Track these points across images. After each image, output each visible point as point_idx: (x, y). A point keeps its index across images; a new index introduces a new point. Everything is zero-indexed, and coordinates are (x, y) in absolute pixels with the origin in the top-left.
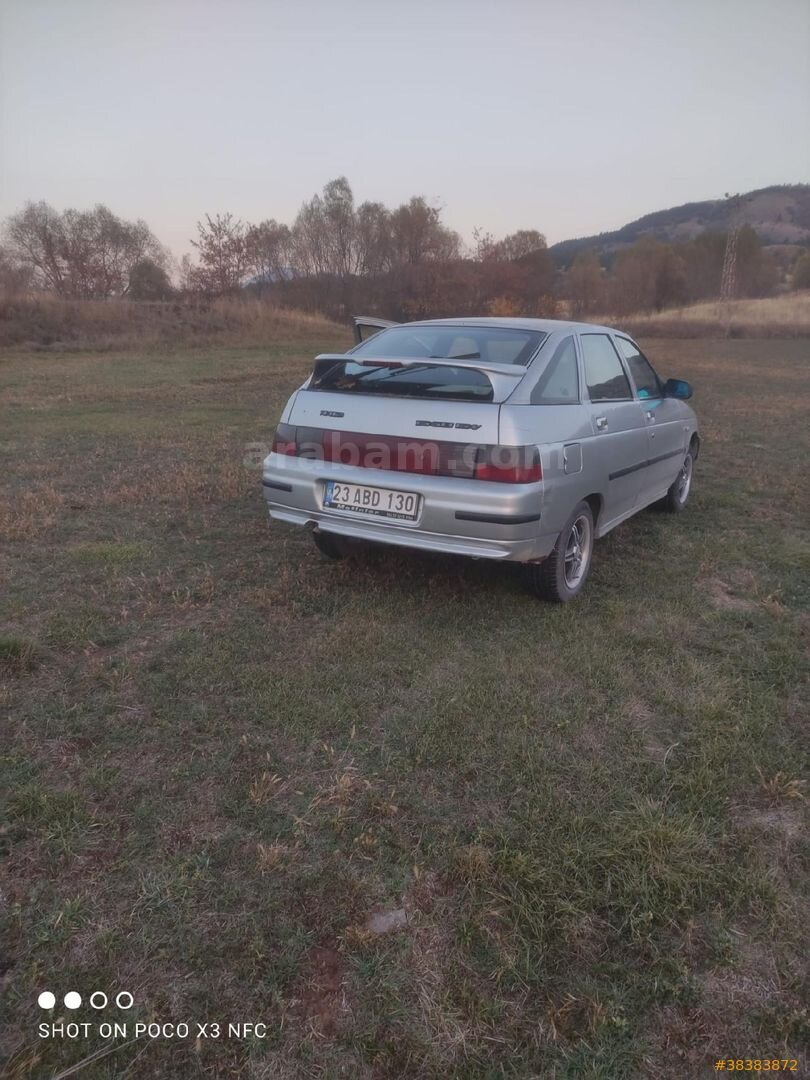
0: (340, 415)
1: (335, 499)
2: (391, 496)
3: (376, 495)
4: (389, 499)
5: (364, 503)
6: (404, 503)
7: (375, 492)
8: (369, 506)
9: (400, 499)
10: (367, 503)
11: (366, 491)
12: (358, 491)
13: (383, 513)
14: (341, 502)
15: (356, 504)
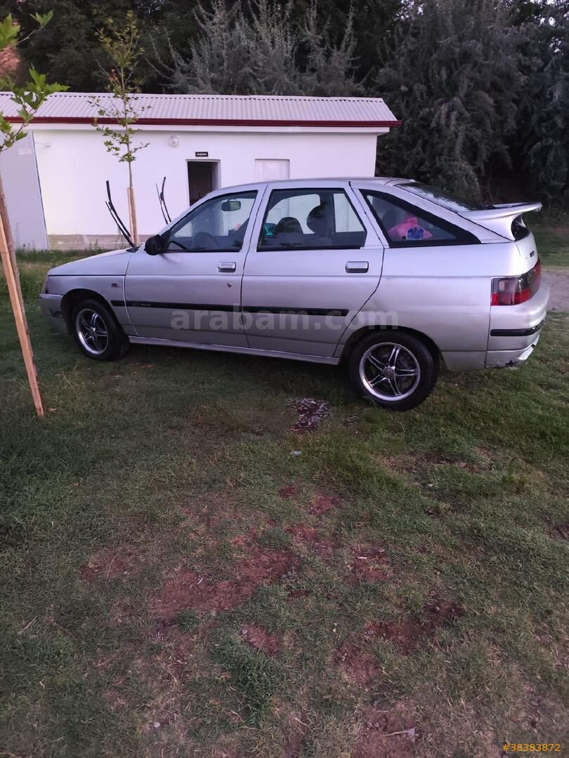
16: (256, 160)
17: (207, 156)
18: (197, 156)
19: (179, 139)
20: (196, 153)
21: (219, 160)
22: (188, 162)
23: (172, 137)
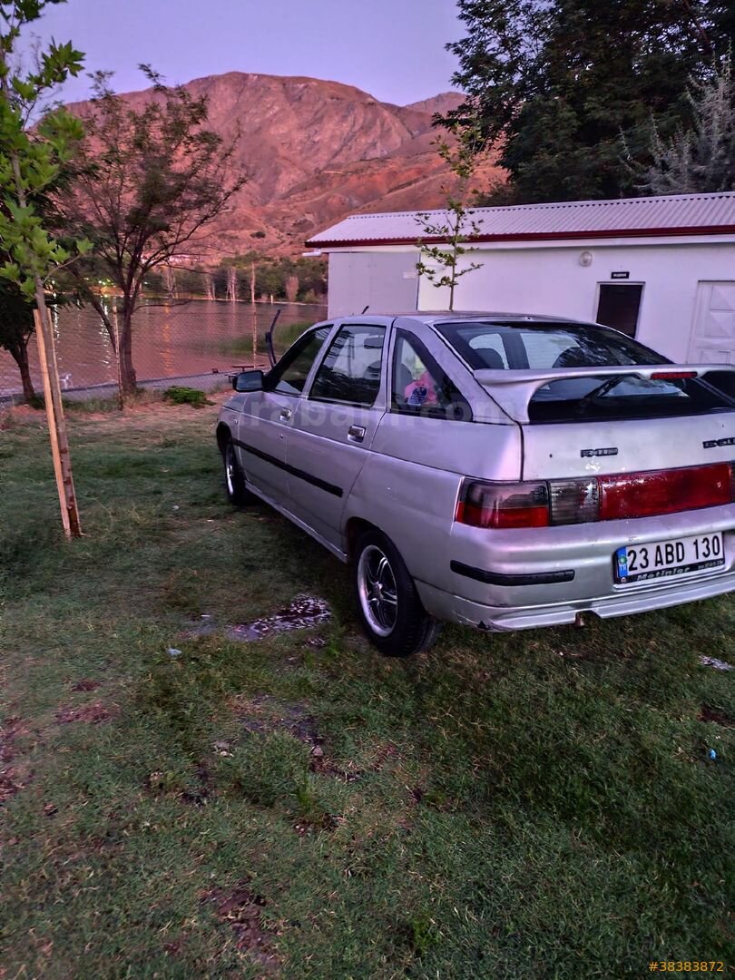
0: (613, 452)
1: (631, 568)
2: (696, 543)
3: (680, 547)
4: (695, 547)
5: (668, 562)
6: (710, 547)
7: (677, 544)
8: (675, 564)
9: (706, 543)
10: (672, 561)
11: (667, 546)
12: (658, 549)
13: (693, 567)
14: (640, 570)
15: (660, 567)
16: (699, 281)
17: (627, 277)
18: (613, 277)
19: (594, 257)
20: (613, 273)
21: (644, 283)
22: (601, 286)
23: (583, 255)
